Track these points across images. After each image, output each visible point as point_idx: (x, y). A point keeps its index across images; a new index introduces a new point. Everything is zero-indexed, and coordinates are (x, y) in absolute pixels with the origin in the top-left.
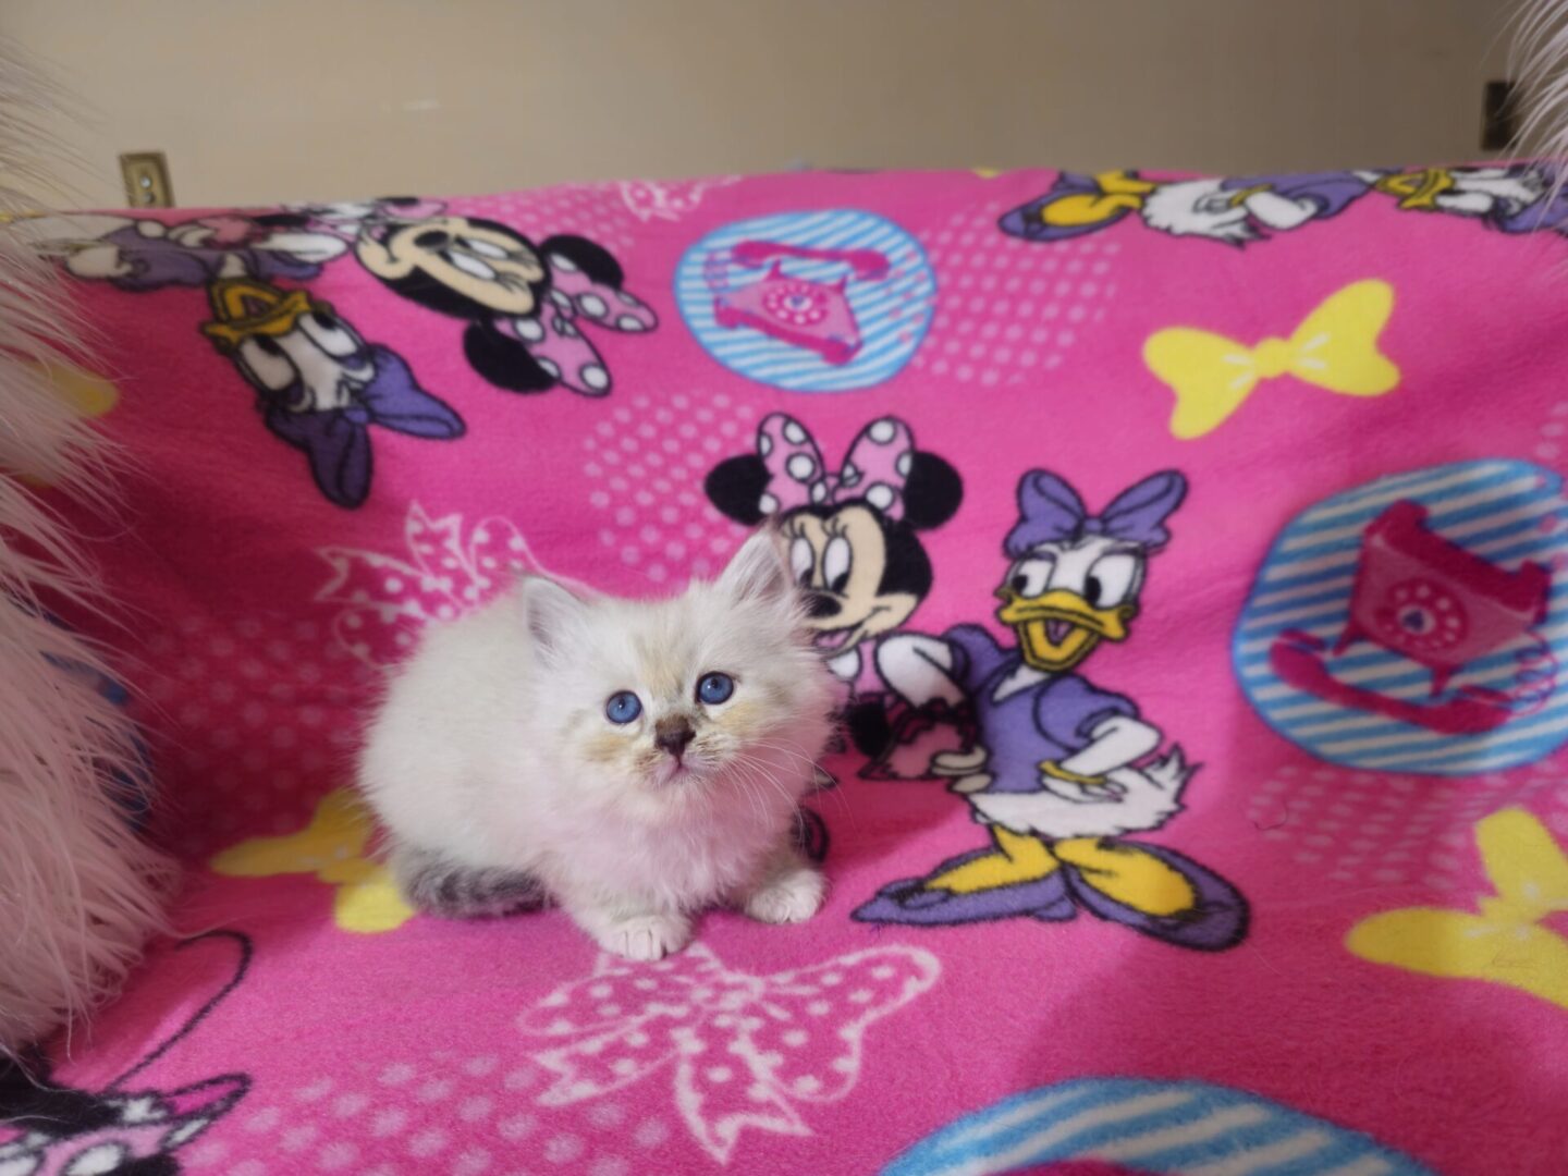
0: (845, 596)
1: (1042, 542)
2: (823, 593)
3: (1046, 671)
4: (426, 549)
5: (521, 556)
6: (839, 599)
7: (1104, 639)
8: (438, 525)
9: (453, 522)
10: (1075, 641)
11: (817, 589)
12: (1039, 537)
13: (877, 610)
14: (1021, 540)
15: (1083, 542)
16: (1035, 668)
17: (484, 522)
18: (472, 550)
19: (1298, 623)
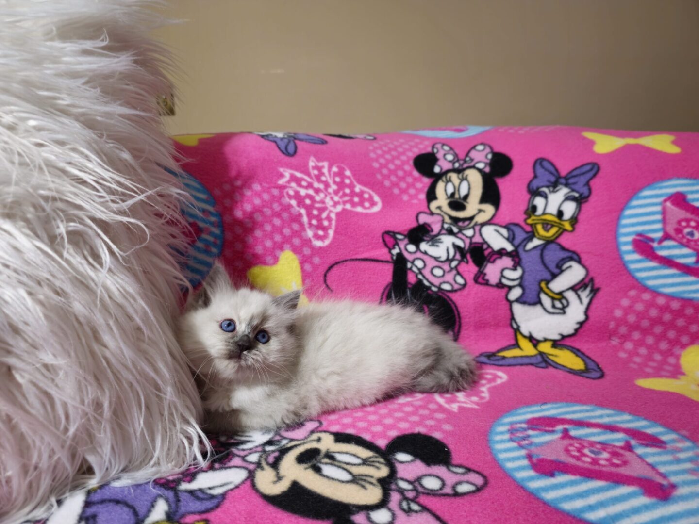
0: (467, 203)
1: (542, 187)
2: (459, 201)
3: (543, 240)
4: (316, 172)
5: (348, 177)
6: (465, 204)
7: (565, 230)
8: (320, 164)
9: (325, 164)
10: (554, 230)
11: (457, 199)
12: (541, 184)
14: (534, 185)
15: (558, 188)
16: (539, 239)
17: (336, 165)
18: (332, 175)
19: (643, 231)
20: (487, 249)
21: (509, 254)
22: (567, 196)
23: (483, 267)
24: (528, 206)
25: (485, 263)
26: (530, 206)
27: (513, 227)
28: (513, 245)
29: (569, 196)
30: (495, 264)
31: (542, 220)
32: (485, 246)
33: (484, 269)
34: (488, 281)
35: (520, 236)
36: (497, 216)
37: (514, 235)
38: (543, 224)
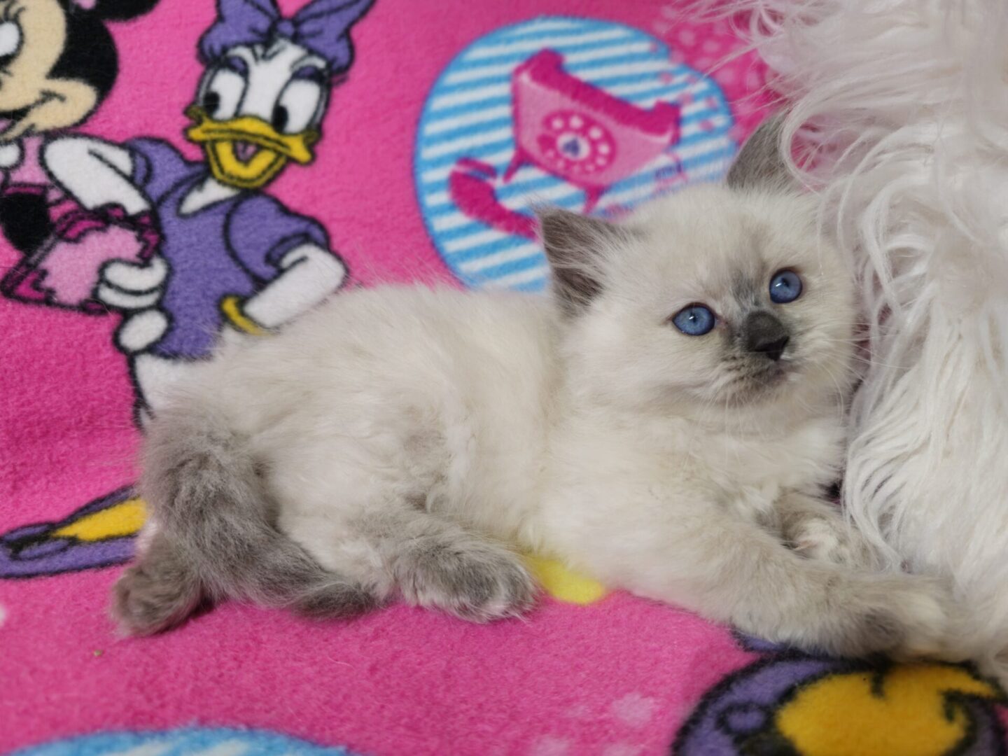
1: (236, 45)
12: (235, 38)
13: (47, 96)
14: (216, 40)
15: (275, 48)
19: (471, 150)
20: (58, 202)
21: (130, 222)
22: (297, 68)
23: (40, 252)
24: (197, 94)
25: (48, 242)
26: (202, 94)
27: (147, 147)
28: (144, 195)
29: (302, 69)
30: (81, 245)
31: (232, 131)
32: (54, 195)
33: (42, 258)
34: (51, 292)
35: (168, 170)
36: (102, 115)
37: (149, 167)
38: (234, 142)
